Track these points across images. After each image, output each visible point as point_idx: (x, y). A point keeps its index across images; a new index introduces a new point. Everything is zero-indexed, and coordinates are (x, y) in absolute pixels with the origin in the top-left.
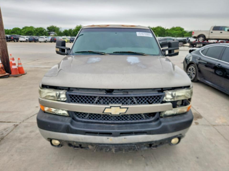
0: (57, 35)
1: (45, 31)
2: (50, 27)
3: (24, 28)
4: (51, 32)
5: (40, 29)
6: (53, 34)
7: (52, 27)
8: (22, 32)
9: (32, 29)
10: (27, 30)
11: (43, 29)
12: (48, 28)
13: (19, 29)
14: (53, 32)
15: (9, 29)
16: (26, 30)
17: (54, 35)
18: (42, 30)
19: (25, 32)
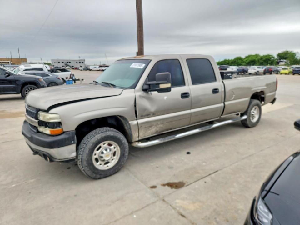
0: (289, 63)
1: (273, 59)
2: (282, 53)
3: (247, 57)
4: (282, 60)
5: (267, 57)
6: (284, 62)
7: (286, 52)
8: (244, 62)
9: (256, 57)
10: (250, 59)
11: (271, 57)
12: (279, 55)
13: (240, 59)
14: (284, 60)
15: (230, 59)
16: (248, 59)
17: (285, 64)
18: (269, 58)
19: (247, 62)
